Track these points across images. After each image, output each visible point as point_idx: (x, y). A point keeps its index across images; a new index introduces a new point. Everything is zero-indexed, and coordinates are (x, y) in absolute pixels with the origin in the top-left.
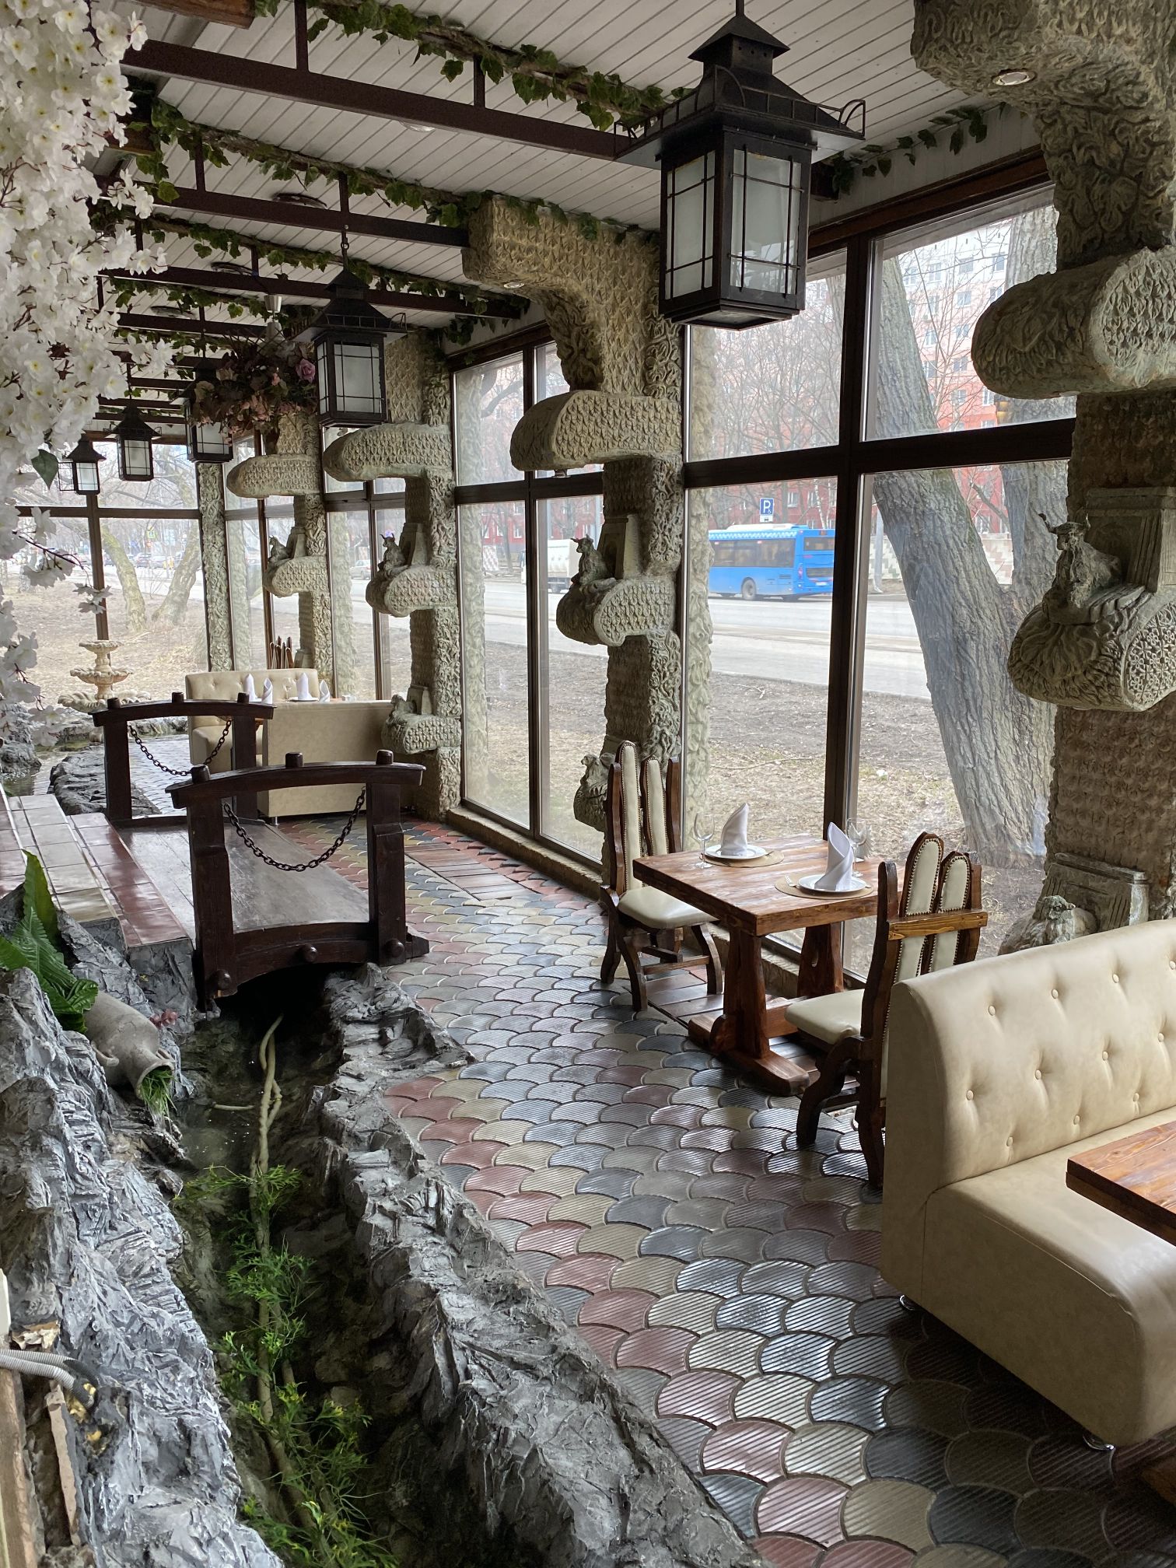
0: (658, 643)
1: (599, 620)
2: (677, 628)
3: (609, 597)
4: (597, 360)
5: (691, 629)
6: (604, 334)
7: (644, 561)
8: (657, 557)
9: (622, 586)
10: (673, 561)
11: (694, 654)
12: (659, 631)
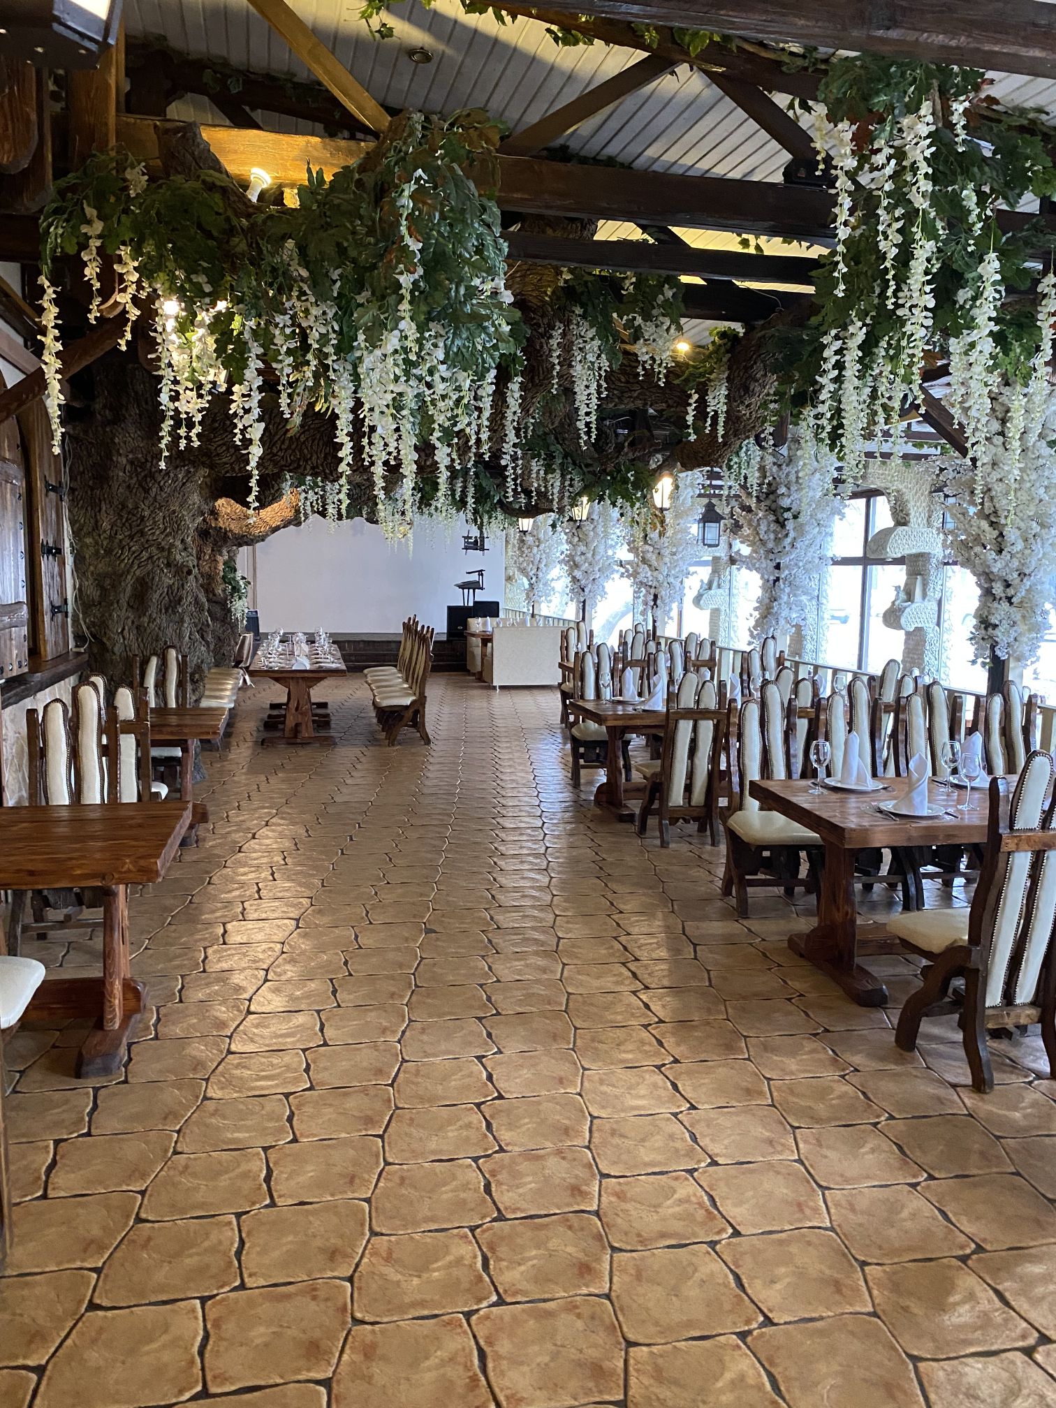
0: (930, 630)
1: (903, 621)
2: (938, 624)
3: (908, 610)
4: (908, 515)
5: (945, 625)
6: (910, 505)
7: (924, 595)
8: (930, 593)
9: (914, 606)
10: (938, 596)
11: (946, 637)
12: (930, 626)
